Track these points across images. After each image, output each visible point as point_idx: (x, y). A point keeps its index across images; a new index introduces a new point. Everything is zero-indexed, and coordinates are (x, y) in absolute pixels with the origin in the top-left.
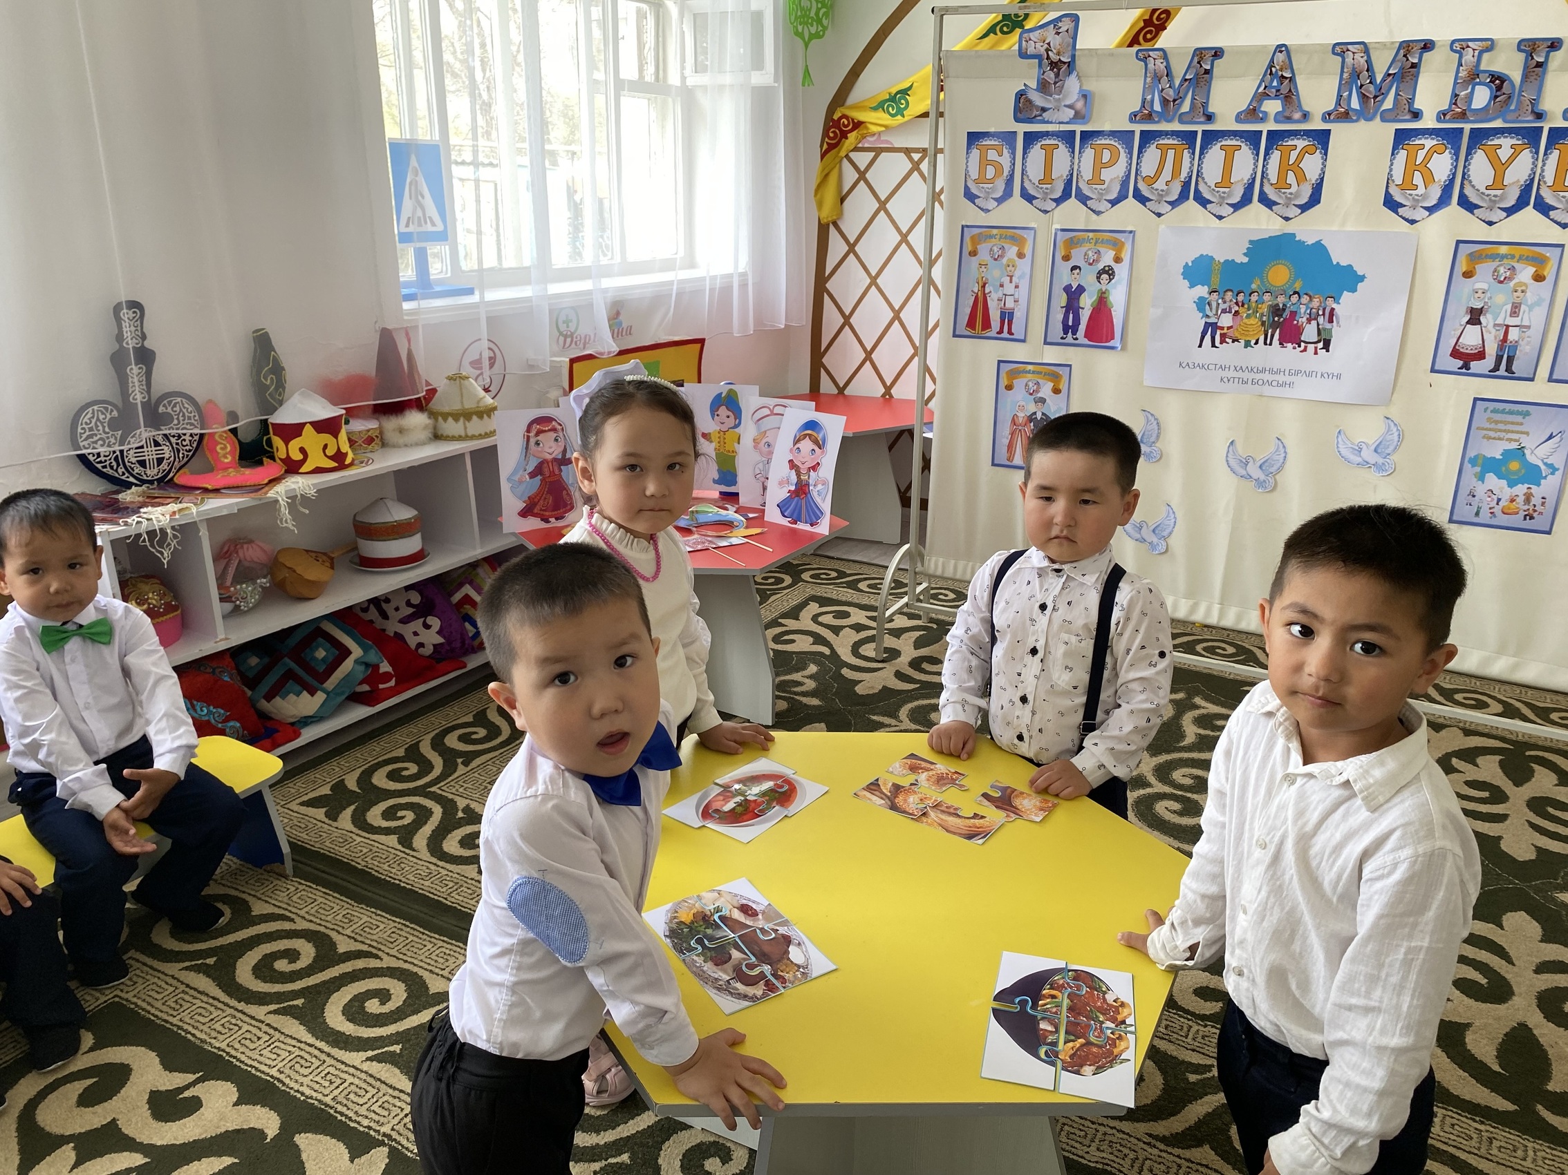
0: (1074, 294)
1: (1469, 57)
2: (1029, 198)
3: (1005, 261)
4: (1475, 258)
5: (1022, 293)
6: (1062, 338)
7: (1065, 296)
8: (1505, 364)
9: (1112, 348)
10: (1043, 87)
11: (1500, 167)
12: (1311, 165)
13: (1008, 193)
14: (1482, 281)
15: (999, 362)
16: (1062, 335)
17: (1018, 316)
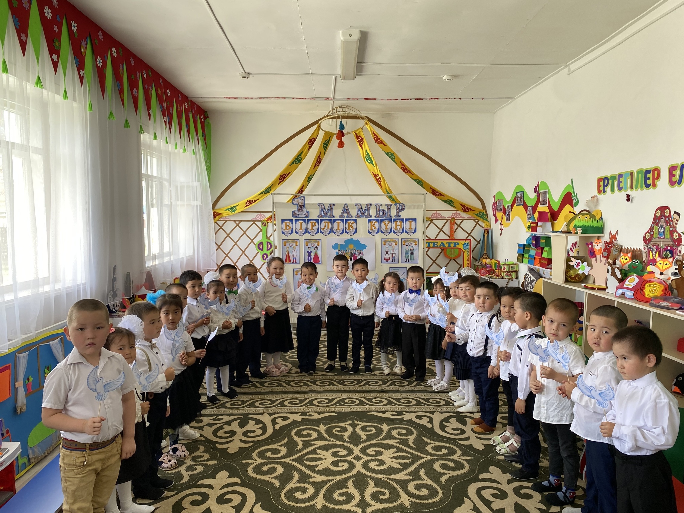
0: (309, 253)
1: (378, 207)
2: (297, 233)
3: (293, 247)
4: (385, 242)
7: (307, 253)
8: (394, 261)
10: (298, 210)
11: (386, 226)
12: (354, 225)
13: (292, 232)
14: (387, 246)
15: (294, 269)
17: (297, 258)
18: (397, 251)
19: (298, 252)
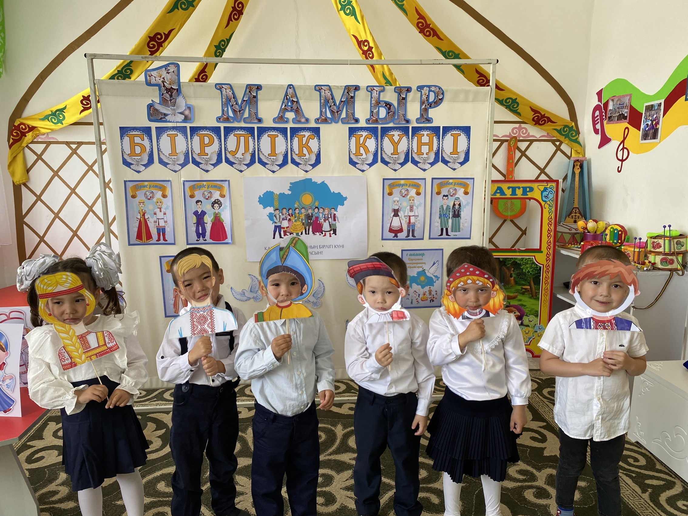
0: (200, 216)
1: (375, 94)
2: (165, 164)
3: (155, 200)
4: (392, 186)
5: (169, 217)
6: (197, 240)
7: (195, 217)
8: (412, 234)
9: (227, 243)
10: (164, 101)
11: (395, 145)
12: (313, 144)
13: (151, 161)
14: (396, 197)
15: (161, 257)
16: (197, 239)
17: (168, 230)
18: (421, 209)
19: (169, 213)
